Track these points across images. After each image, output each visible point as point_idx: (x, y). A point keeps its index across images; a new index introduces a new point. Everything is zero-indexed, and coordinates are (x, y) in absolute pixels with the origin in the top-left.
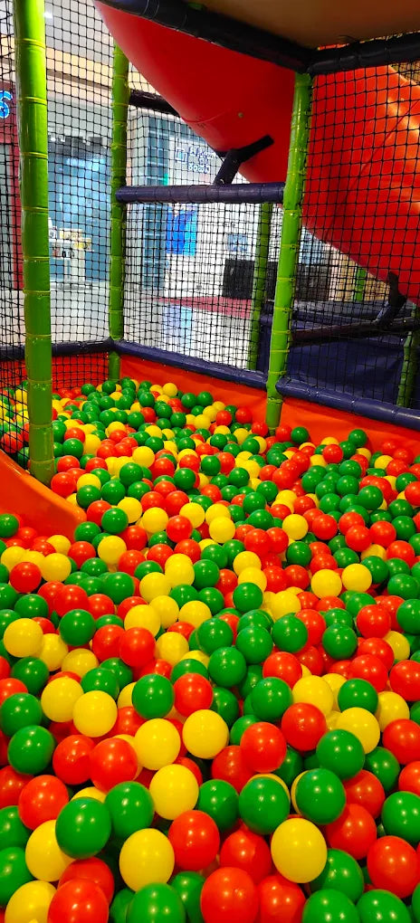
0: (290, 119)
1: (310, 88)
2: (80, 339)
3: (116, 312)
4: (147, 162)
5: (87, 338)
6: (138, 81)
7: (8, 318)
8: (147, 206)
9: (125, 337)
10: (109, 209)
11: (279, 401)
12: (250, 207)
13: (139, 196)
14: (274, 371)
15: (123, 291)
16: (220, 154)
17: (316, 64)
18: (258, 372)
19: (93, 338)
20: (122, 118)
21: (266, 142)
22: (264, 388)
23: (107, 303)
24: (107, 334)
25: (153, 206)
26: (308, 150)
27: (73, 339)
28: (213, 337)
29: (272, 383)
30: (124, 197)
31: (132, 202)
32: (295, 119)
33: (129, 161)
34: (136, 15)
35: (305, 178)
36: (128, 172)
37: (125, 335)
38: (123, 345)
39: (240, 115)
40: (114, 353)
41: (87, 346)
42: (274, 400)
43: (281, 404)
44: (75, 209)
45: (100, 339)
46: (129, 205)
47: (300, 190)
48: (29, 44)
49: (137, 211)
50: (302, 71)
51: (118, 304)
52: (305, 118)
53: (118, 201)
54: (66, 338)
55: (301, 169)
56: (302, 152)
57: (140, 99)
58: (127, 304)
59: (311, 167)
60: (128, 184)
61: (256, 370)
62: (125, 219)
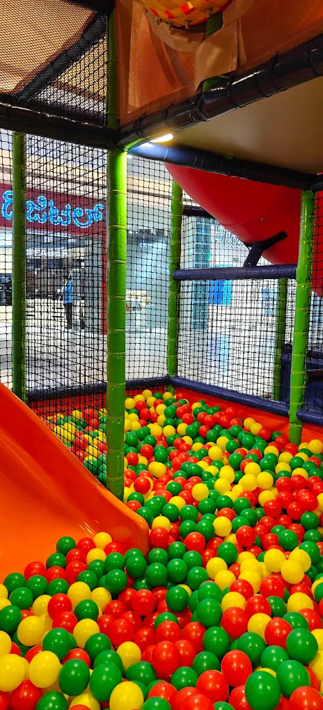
0: (299, 220)
1: (313, 200)
2: (146, 376)
3: (173, 356)
4: (195, 253)
5: (151, 376)
6: (188, 200)
7: (95, 371)
8: (194, 282)
9: (179, 374)
10: (168, 284)
11: (300, 426)
12: (271, 281)
13: (190, 275)
14: (294, 402)
15: (177, 342)
16: (247, 245)
17: (318, 184)
18: (282, 402)
19: (155, 375)
20: (178, 223)
21: (282, 236)
22: (286, 416)
23: (166, 350)
24: (166, 372)
25: (199, 282)
26: (313, 241)
27: (141, 376)
28: (246, 361)
29: (293, 412)
30: (178, 276)
31: (184, 279)
32: (302, 221)
33: (182, 252)
34: (188, 167)
35: (312, 260)
36: (182, 260)
37: (179, 373)
38: (177, 380)
39: (262, 219)
40: (171, 386)
41: (150, 381)
42: (295, 425)
43: (301, 428)
44: (144, 274)
45: (160, 376)
46: (182, 282)
47: (309, 269)
48: (116, 193)
49: (188, 286)
50: (306, 189)
51: (174, 350)
52: (310, 220)
53: (175, 279)
54: (136, 376)
55: (309, 254)
56: (309, 243)
57: (190, 212)
58: (180, 350)
59: (316, 253)
60: (182, 267)
61: (280, 400)
62: (179, 292)
